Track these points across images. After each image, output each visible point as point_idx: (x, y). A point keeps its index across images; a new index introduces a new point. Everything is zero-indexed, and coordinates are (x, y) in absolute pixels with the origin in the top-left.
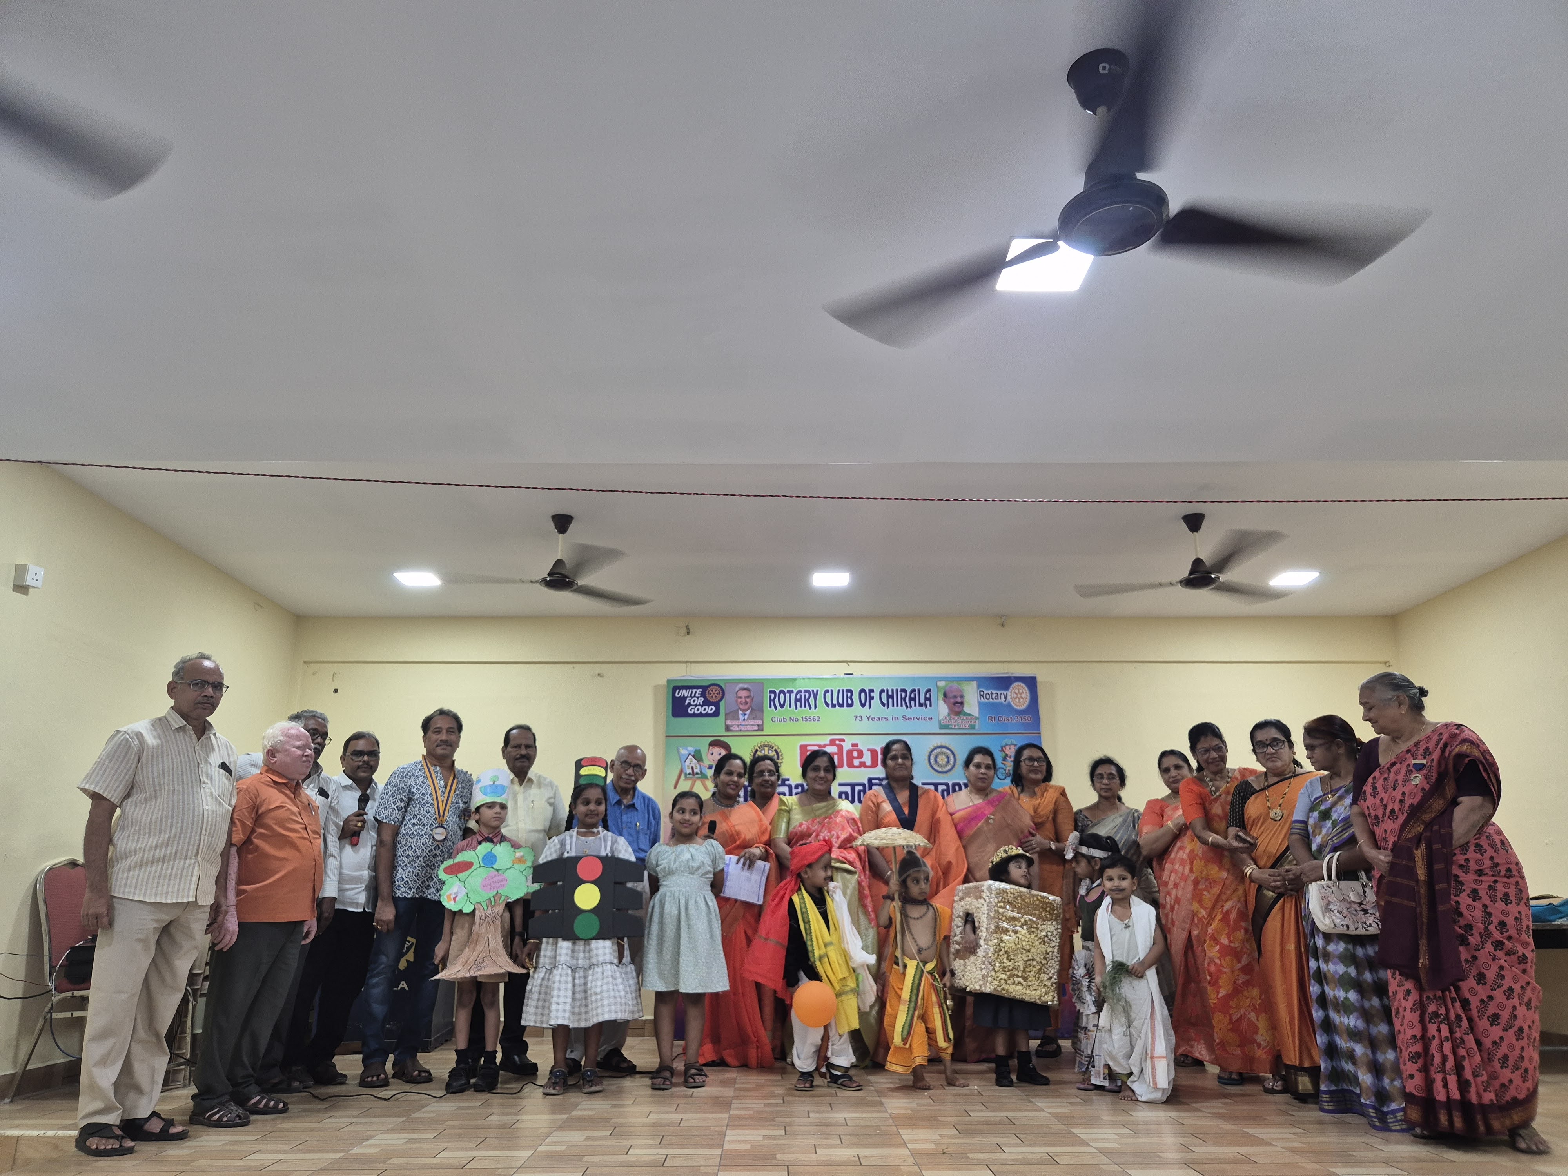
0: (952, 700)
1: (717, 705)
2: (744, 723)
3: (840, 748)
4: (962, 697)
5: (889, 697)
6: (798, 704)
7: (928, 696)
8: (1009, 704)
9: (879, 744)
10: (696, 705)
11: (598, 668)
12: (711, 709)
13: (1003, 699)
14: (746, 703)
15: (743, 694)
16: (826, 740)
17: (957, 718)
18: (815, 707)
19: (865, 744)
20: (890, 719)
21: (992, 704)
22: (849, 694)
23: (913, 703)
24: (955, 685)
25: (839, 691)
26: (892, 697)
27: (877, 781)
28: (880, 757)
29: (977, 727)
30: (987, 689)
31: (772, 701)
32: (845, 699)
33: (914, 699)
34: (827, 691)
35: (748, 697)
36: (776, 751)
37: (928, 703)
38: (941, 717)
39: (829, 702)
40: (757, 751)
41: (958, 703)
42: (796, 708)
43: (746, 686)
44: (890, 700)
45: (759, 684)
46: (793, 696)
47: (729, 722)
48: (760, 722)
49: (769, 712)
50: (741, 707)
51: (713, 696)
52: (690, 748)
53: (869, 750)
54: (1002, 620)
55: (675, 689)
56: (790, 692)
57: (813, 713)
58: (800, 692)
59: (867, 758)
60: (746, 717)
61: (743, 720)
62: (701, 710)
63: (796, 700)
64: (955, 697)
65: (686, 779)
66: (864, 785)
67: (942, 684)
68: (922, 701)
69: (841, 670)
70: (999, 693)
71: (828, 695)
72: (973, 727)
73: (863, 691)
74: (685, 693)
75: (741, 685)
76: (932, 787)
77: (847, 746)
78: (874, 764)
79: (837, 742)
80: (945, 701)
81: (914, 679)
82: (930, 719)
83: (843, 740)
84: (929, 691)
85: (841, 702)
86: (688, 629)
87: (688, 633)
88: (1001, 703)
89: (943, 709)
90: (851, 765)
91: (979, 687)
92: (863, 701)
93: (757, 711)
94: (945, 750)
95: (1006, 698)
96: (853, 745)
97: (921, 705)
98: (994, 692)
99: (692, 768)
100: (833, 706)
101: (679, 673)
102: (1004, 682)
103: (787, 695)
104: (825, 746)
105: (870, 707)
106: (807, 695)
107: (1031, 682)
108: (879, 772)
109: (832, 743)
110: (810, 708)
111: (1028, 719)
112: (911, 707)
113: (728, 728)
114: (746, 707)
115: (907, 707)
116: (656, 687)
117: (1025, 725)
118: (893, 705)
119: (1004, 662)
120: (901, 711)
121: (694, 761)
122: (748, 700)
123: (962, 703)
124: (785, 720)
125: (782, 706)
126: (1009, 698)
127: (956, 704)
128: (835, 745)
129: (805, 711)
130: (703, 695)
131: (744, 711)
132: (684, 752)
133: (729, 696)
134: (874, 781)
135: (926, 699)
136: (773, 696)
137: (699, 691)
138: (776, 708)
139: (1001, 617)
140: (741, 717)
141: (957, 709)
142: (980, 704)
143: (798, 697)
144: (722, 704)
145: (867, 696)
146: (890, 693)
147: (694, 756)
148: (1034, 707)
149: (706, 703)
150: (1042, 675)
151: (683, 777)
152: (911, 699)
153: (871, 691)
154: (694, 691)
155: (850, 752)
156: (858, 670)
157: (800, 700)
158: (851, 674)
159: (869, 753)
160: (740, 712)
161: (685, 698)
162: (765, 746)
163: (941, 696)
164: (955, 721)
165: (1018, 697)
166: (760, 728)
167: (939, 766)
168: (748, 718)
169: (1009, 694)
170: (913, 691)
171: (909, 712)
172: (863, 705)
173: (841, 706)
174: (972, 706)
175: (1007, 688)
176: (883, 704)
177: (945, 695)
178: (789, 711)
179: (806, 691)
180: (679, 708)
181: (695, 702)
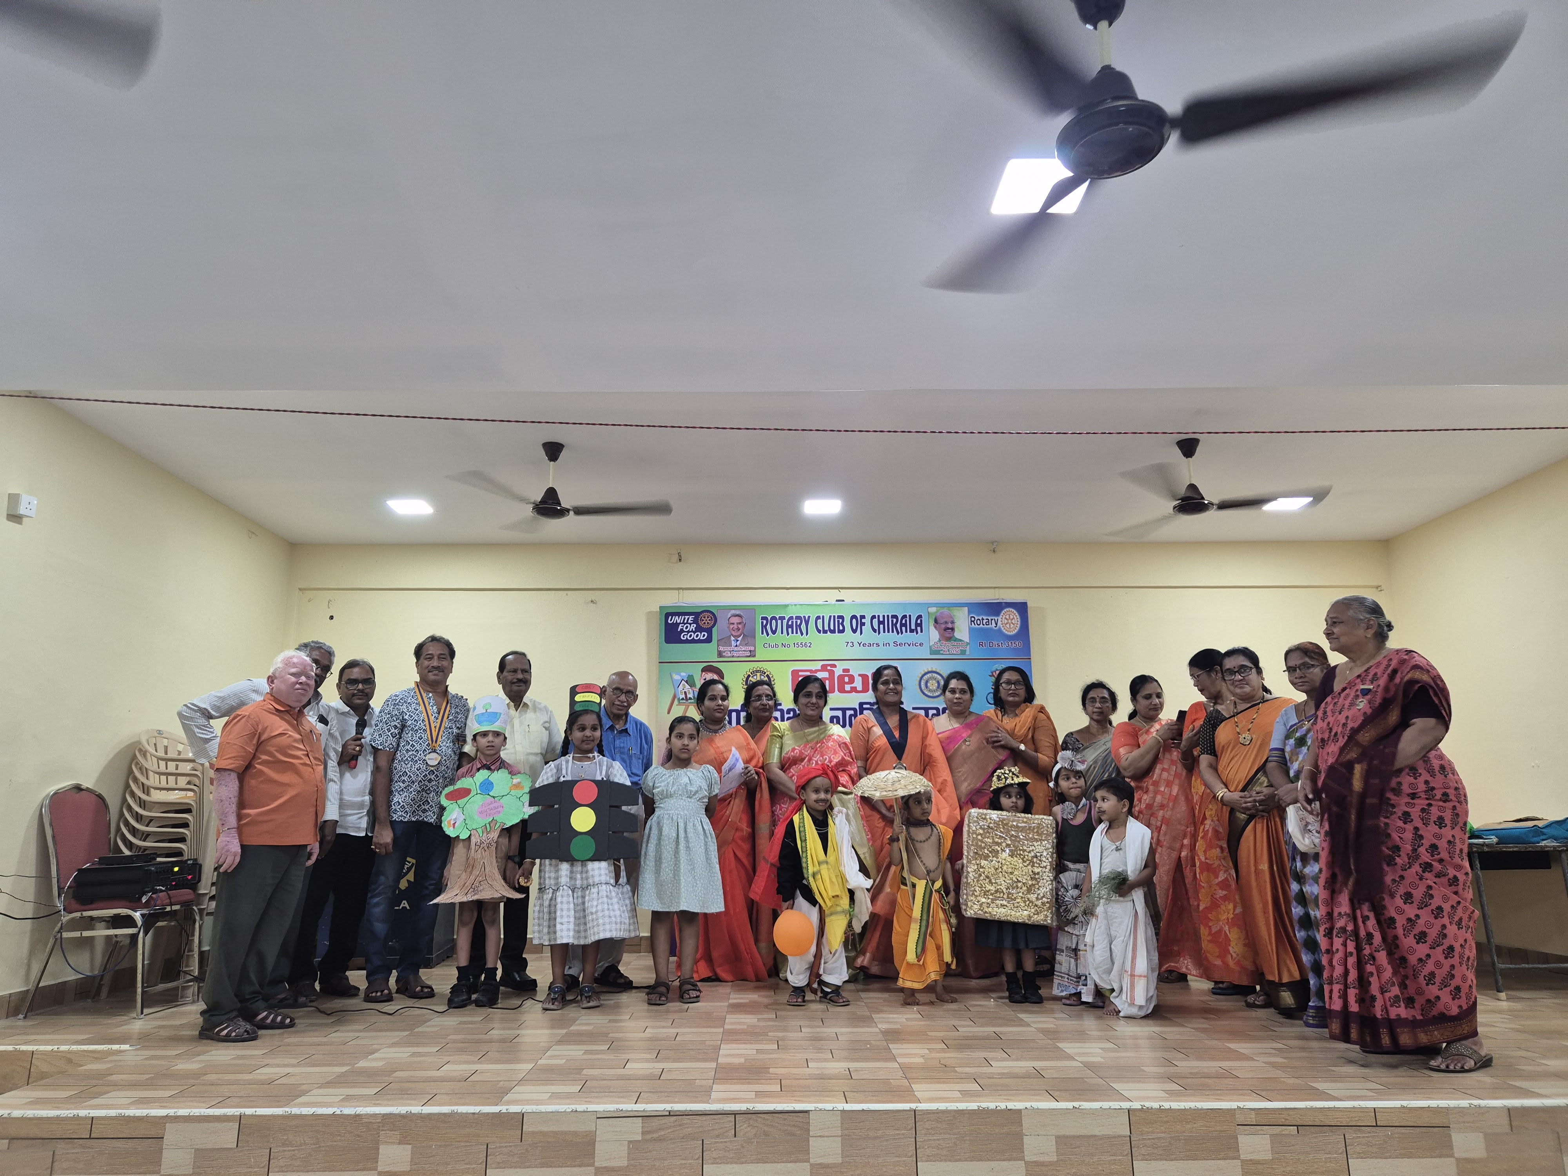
0: (943, 626)
1: (709, 631)
2: (736, 649)
3: (832, 673)
4: (953, 622)
5: (880, 623)
6: (790, 630)
7: (919, 621)
8: (1000, 630)
9: (869, 669)
10: (688, 632)
11: (591, 595)
12: (702, 636)
13: (994, 624)
14: (738, 629)
15: (736, 620)
16: (818, 666)
17: (949, 644)
18: (807, 634)
19: (856, 670)
20: (881, 645)
21: (982, 628)
22: (841, 620)
23: (904, 628)
24: (945, 610)
25: (830, 617)
26: (883, 623)
27: (868, 706)
28: (871, 682)
29: (968, 653)
30: (978, 615)
31: (764, 627)
32: (836, 626)
33: (905, 625)
34: (818, 618)
35: (740, 623)
36: (768, 676)
37: (919, 629)
38: (931, 644)
39: (821, 628)
40: (749, 676)
41: (948, 629)
42: (788, 634)
43: (738, 612)
44: (881, 626)
45: (751, 610)
46: (785, 622)
47: (721, 648)
48: (752, 648)
49: (761, 638)
50: (733, 633)
51: (706, 622)
52: (683, 674)
53: (860, 675)
54: (994, 547)
55: (667, 615)
56: (782, 618)
57: (804, 639)
58: (791, 618)
59: (858, 683)
60: (738, 643)
61: (736, 647)
62: (694, 636)
63: (788, 626)
64: (946, 623)
65: (680, 704)
66: (854, 709)
67: (933, 610)
68: (913, 627)
69: (832, 596)
70: (990, 618)
71: (820, 622)
72: (963, 652)
73: (854, 617)
74: (676, 619)
75: (733, 612)
76: (922, 712)
77: (838, 672)
78: (865, 690)
79: (829, 668)
80: (935, 627)
81: (905, 605)
82: (921, 644)
83: (835, 666)
84: (920, 617)
85: (832, 628)
86: (680, 556)
87: (680, 560)
88: (991, 629)
89: (933, 635)
90: (842, 690)
91: (969, 612)
92: (854, 628)
93: (749, 637)
94: (936, 675)
95: (996, 624)
96: (844, 670)
97: (912, 631)
98: (985, 618)
99: (685, 693)
100: (825, 632)
101: (671, 600)
102: (995, 608)
103: (779, 622)
104: (816, 671)
105: (861, 633)
106: (799, 621)
107: (1022, 608)
108: (869, 697)
109: (824, 668)
110: (802, 634)
111: (1018, 644)
112: (902, 633)
113: (720, 654)
114: (739, 633)
115: (898, 633)
116: (649, 614)
117: (1016, 650)
118: (884, 632)
119: (995, 588)
120: (892, 637)
121: (687, 686)
122: (740, 626)
123: (953, 629)
124: (776, 646)
125: (774, 632)
126: (999, 623)
127: (947, 630)
128: (828, 671)
129: (796, 637)
130: (695, 621)
131: (736, 637)
132: (677, 677)
133: (722, 623)
134: (865, 706)
135: (917, 625)
136: (765, 622)
137: (691, 618)
138: (768, 635)
139: (993, 543)
140: (734, 643)
141: (948, 635)
142: (969, 628)
143: (790, 623)
144: (714, 630)
145: (858, 622)
146: (881, 619)
147: (687, 682)
148: (1024, 634)
149: (699, 629)
150: (1033, 601)
151: (676, 702)
152: (902, 625)
153: (863, 617)
154: (687, 617)
155: (841, 678)
156: (848, 596)
157: (792, 626)
158: (843, 601)
159: (860, 678)
160: (732, 638)
161: (677, 624)
162: (757, 671)
163: (932, 622)
164: (947, 646)
165: (1009, 622)
166: (752, 654)
167: (930, 691)
168: (740, 644)
169: (1000, 620)
170: (904, 617)
171: (900, 638)
172: (854, 631)
173: (833, 632)
174: (962, 631)
175: (998, 614)
176: (875, 631)
177: (936, 621)
178: (780, 637)
179: (797, 618)
180: (672, 634)
181: (688, 627)
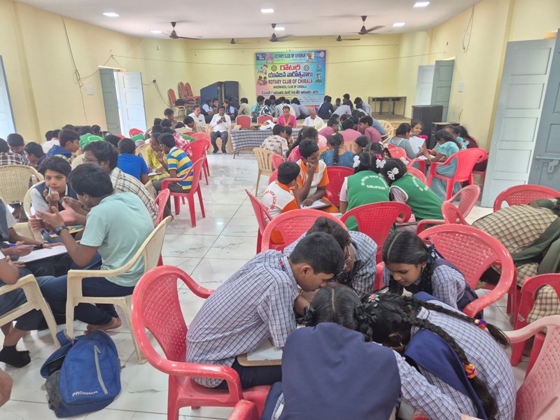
1: (265, 58)
6: (280, 57)
12: (263, 59)
13: (319, 55)
17: (310, 59)
18: (283, 58)
20: (297, 60)
24: (310, 52)
29: (313, 61)
31: (275, 57)
32: (289, 56)
34: (285, 54)
35: (270, 56)
39: (286, 57)
43: (270, 54)
45: (273, 53)
47: (267, 61)
48: (273, 61)
50: (269, 58)
52: (260, 66)
55: (257, 54)
61: (270, 61)
64: (310, 55)
66: (292, 73)
67: (308, 52)
68: (303, 56)
73: (292, 54)
80: (308, 56)
81: (302, 51)
82: (305, 60)
84: (305, 54)
89: (307, 58)
90: (289, 69)
91: (315, 53)
93: (272, 59)
94: (307, 66)
101: (257, 51)
102: (319, 52)
103: (278, 55)
106: (282, 55)
107: (325, 52)
109: (286, 65)
115: (300, 57)
116: (253, 54)
117: (323, 61)
119: (321, 47)
124: (277, 60)
127: (310, 57)
133: (267, 56)
137: (261, 55)
146: (297, 54)
148: (325, 57)
149: (263, 57)
150: (327, 50)
151: (259, 72)
158: (290, 50)
159: (293, 67)
161: (259, 56)
162: (274, 66)
172: (292, 57)
174: (313, 57)
176: (296, 57)
181: (261, 57)
